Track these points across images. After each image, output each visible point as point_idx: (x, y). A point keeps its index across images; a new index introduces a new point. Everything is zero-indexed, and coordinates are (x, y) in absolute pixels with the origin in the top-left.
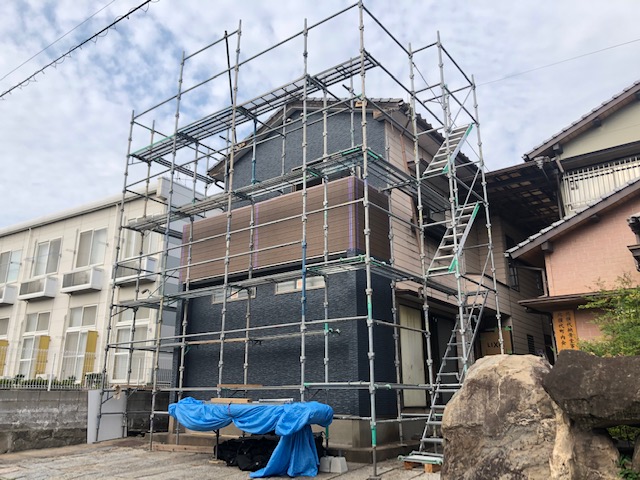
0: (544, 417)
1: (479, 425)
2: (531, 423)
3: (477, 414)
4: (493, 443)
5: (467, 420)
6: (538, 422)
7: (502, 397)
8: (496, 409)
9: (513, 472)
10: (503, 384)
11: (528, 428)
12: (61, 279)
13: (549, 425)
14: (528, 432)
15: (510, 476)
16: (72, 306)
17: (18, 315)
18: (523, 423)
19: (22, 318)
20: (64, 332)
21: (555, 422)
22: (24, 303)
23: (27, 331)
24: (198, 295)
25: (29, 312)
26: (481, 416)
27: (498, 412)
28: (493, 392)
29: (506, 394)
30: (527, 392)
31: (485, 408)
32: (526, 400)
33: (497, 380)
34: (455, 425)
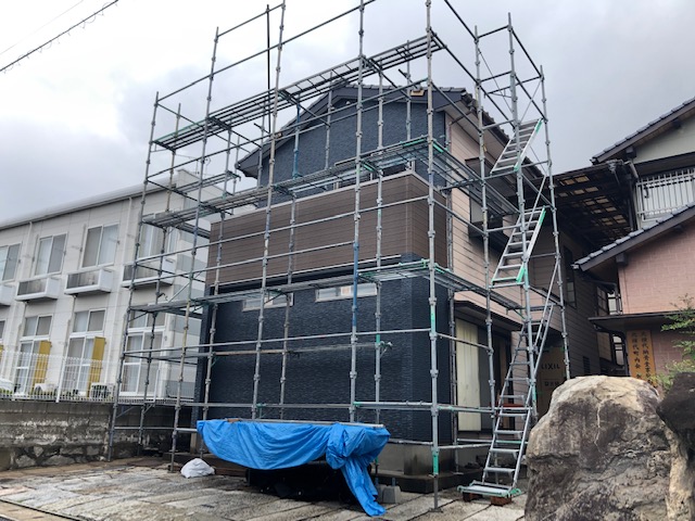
0: (654, 448)
1: (575, 456)
2: (639, 455)
3: (572, 442)
4: (592, 476)
5: (559, 448)
6: (649, 454)
7: (602, 424)
8: (595, 438)
9: (621, 511)
10: (603, 409)
11: (635, 461)
12: (65, 278)
13: (662, 457)
14: (635, 465)
15: (617, 515)
16: (77, 309)
17: (15, 317)
18: (630, 455)
19: (20, 321)
20: (67, 338)
21: (670, 455)
22: (23, 305)
23: (24, 335)
24: (229, 299)
25: (28, 314)
26: (576, 445)
27: (597, 441)
28: (591, 418)
29: (608, 421)
30: (634, 420)
31: (581, 436)
32: (633, 428)
33: (595, 405)
34: (544, 455)
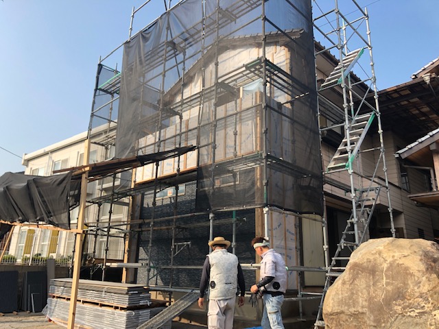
0: (435, 307)
1: (363, 313)
2: (421, 314)
5: (349, 306)
6: (430, 313)
7: (387, 284)
8: (380, 296)
10: (388, 269)
26: (364, 303)
27: (383, 299)
28: (378, 278)
29: (393, 280)
30: (416, 279)
31: (369, 294)
32: (416, 288)
33: (381, 265)
34: (336, 311)
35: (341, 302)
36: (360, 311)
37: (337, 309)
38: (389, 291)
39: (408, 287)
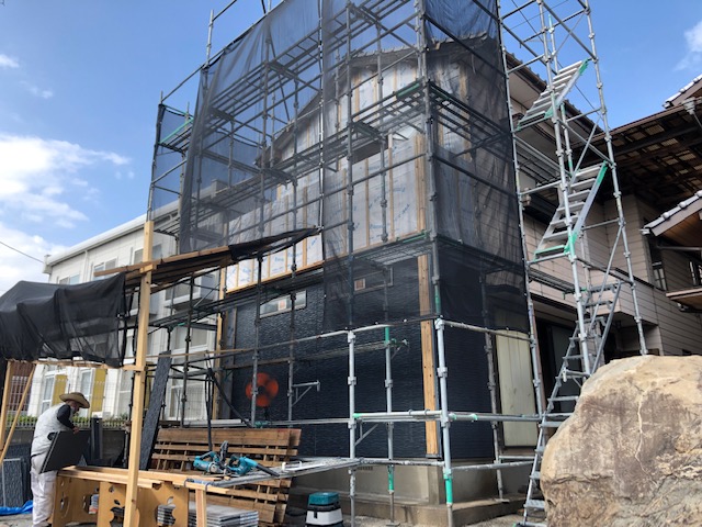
1: (606, 477)
3: (602, 457)
5: (584, 467)
7: (645, 428)
8: (635, 449)
10: (646, 404)
11: (697, 484)
14: (697, 491)
18: (688, 474)
26: (608, 461)
27: (639, 454)
28: (628, 419)
29: (654, 421)
30: (693, 417)
31: (615, 447)
32: (693, 432)
33: (634, 398)
34: (562, 477)
35: (571, 462)
36: (603, 473)
37: (563, 473)
38: (649, 440)
39: (680, 431)
